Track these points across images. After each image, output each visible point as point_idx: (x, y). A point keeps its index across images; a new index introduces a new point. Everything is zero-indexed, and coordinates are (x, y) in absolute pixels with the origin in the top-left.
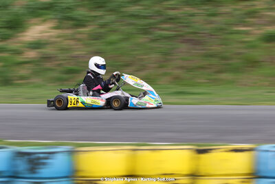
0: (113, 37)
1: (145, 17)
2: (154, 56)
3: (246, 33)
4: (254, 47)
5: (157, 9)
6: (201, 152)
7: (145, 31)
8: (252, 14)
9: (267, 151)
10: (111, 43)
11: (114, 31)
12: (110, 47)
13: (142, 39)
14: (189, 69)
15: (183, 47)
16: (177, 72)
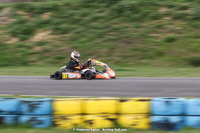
0: (83, 39)
1: (101, 29)
2: (105, 50)
3: (157, 37)
4: (160, 45)
5: (106, 24)
6: (122, 101)
7: (100, 36)
8: (159, 27)
9: (158, 101)
10: (82, 43)
11: (83, 36)
12: (81, 45)
13: (98, 41)
14: (125, 57)
15: (121, 44)
16: (118, 59)
